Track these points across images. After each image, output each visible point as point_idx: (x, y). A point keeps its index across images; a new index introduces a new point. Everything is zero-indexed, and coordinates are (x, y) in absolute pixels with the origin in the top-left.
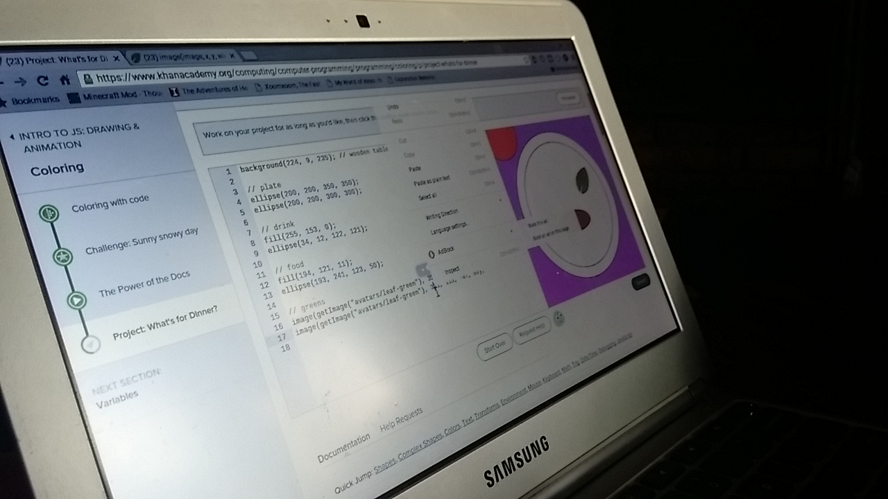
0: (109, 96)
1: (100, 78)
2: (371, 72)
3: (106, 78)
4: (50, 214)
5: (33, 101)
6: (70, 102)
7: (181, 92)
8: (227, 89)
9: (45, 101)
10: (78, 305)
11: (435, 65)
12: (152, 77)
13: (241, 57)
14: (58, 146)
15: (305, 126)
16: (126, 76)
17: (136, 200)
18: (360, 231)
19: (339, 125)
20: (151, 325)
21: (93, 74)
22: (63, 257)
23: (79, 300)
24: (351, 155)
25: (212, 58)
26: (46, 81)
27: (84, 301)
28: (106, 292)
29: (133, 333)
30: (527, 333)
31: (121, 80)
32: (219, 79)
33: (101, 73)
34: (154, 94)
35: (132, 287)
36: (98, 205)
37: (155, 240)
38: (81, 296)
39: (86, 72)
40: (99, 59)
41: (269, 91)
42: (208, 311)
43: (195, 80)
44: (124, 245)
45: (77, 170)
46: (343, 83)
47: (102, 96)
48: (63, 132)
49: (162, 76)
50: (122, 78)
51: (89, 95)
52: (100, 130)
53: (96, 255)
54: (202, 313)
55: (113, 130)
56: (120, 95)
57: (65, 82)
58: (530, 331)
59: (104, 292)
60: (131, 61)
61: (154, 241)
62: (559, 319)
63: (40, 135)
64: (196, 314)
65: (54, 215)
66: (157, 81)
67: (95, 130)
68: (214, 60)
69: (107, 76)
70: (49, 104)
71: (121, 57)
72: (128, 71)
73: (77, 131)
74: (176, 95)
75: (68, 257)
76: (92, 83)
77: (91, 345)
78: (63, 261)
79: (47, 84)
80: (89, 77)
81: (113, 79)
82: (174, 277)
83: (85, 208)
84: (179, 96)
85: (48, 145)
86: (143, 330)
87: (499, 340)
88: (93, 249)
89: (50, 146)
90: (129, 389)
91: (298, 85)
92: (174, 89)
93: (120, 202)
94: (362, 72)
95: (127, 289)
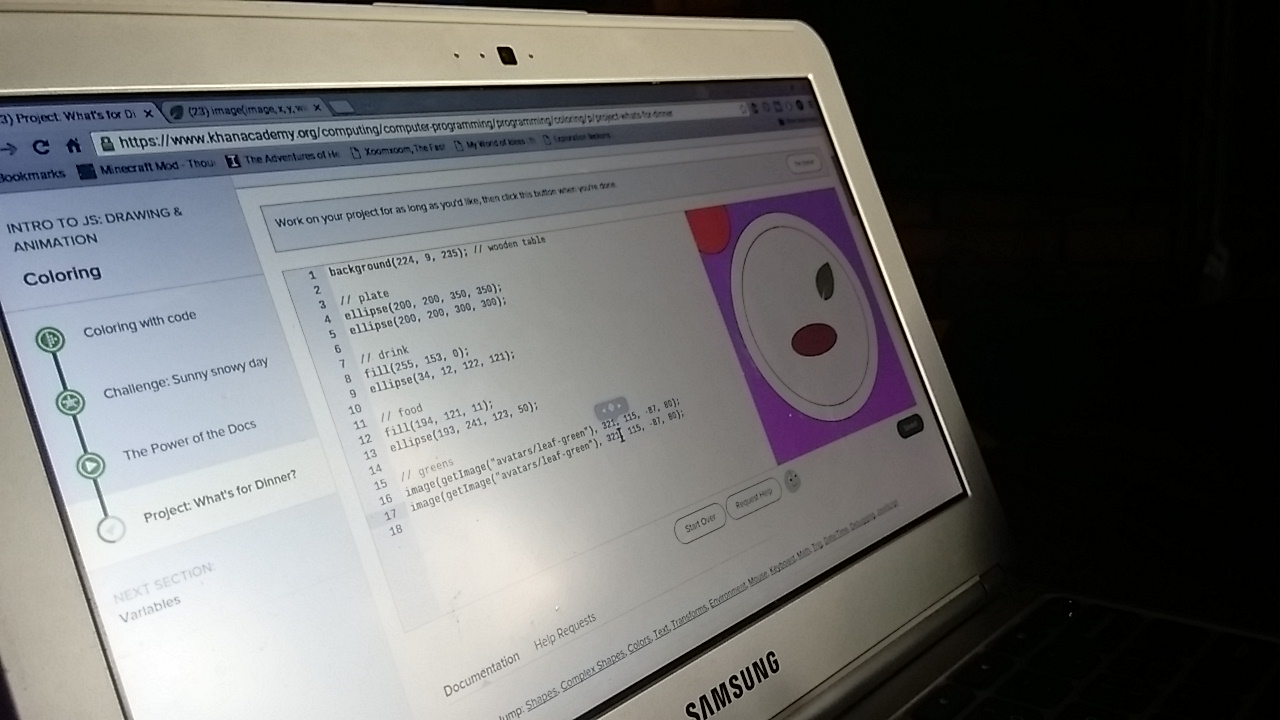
0: (137, 168)
1: (124, 143)
2: (519, 128)
3: (133, 142)
4: (51, 340)
5: (27, 176)
6: (81, 178)
7: (243, 160)
8: (309, 156)
9: (45, 176)
10: (92, 472)
11: (610, 117)
12: (200, 139)
13: (330, 108)
14: (63, 242)
15: (423, 208)
16: (162, 139)
17: (178, 318)
18: (503, 359)
19: (472, 206)
20: (199, 499)
21: (114, 137)
22: (70, 402)
23: (95, 465)
24: (491, 249)
25: (288, 111)
26: (46, 148)
27: (100, 464)
28: (133, 452)
29: (172, 511)
30: (747, 503)
31: (155, 144)
32: (298, 141)
33: (125, 135)
34: (202, 164)
35: (171, 445)
36: (121, 327)
37: (206, 376)
38: (97, 459)
39: (105, 134)
40: (122, 115)
41: (372, 157)
42: (283, 478)
43: (264, 143)
44: (160, 384)
45: (91, 276)
46: (478, 145)
47: (128, 168)
48: (70, 221)
49: (215, 138)
50: (156, 141)
51: (108, 167)
52: (125, 218)
53: (120, 399)
54: (275, 480)
55: (144, 217)
56: (154, 166)
57: (74, 148)
58: (751, 500)
59: (130, 453)
60: (171, 118)
61: (204, 377)
62: (793, 482)
63: (37, 225)
64: (266, 483)
65: (57, 343)
66: (207, 146)
67: (118, 217)
68: (289, 113)
69: (135, 139)
70: (51, 180)
71: (155, 112)
72: (165, 132)
73: (92, 220)
74: (235, 165)
75: (78, 403)
76: (113, 149)
77: (111, 530)
78: (71, 409)
79: (47, 152)
80: (109, 141)
81: (144, 142)
82: (233, 429)
83: (103, 330)
84: (240, 166)
85: (48, 241)
86: (188, 507)
87: (706, 513)
88: (115, 391)
89: (52, 242)
90: (167, 594)
91: (413, 149)
92: (233, 157)
93: (154, 321)
94: (505, 129)
95: (164, 447)
